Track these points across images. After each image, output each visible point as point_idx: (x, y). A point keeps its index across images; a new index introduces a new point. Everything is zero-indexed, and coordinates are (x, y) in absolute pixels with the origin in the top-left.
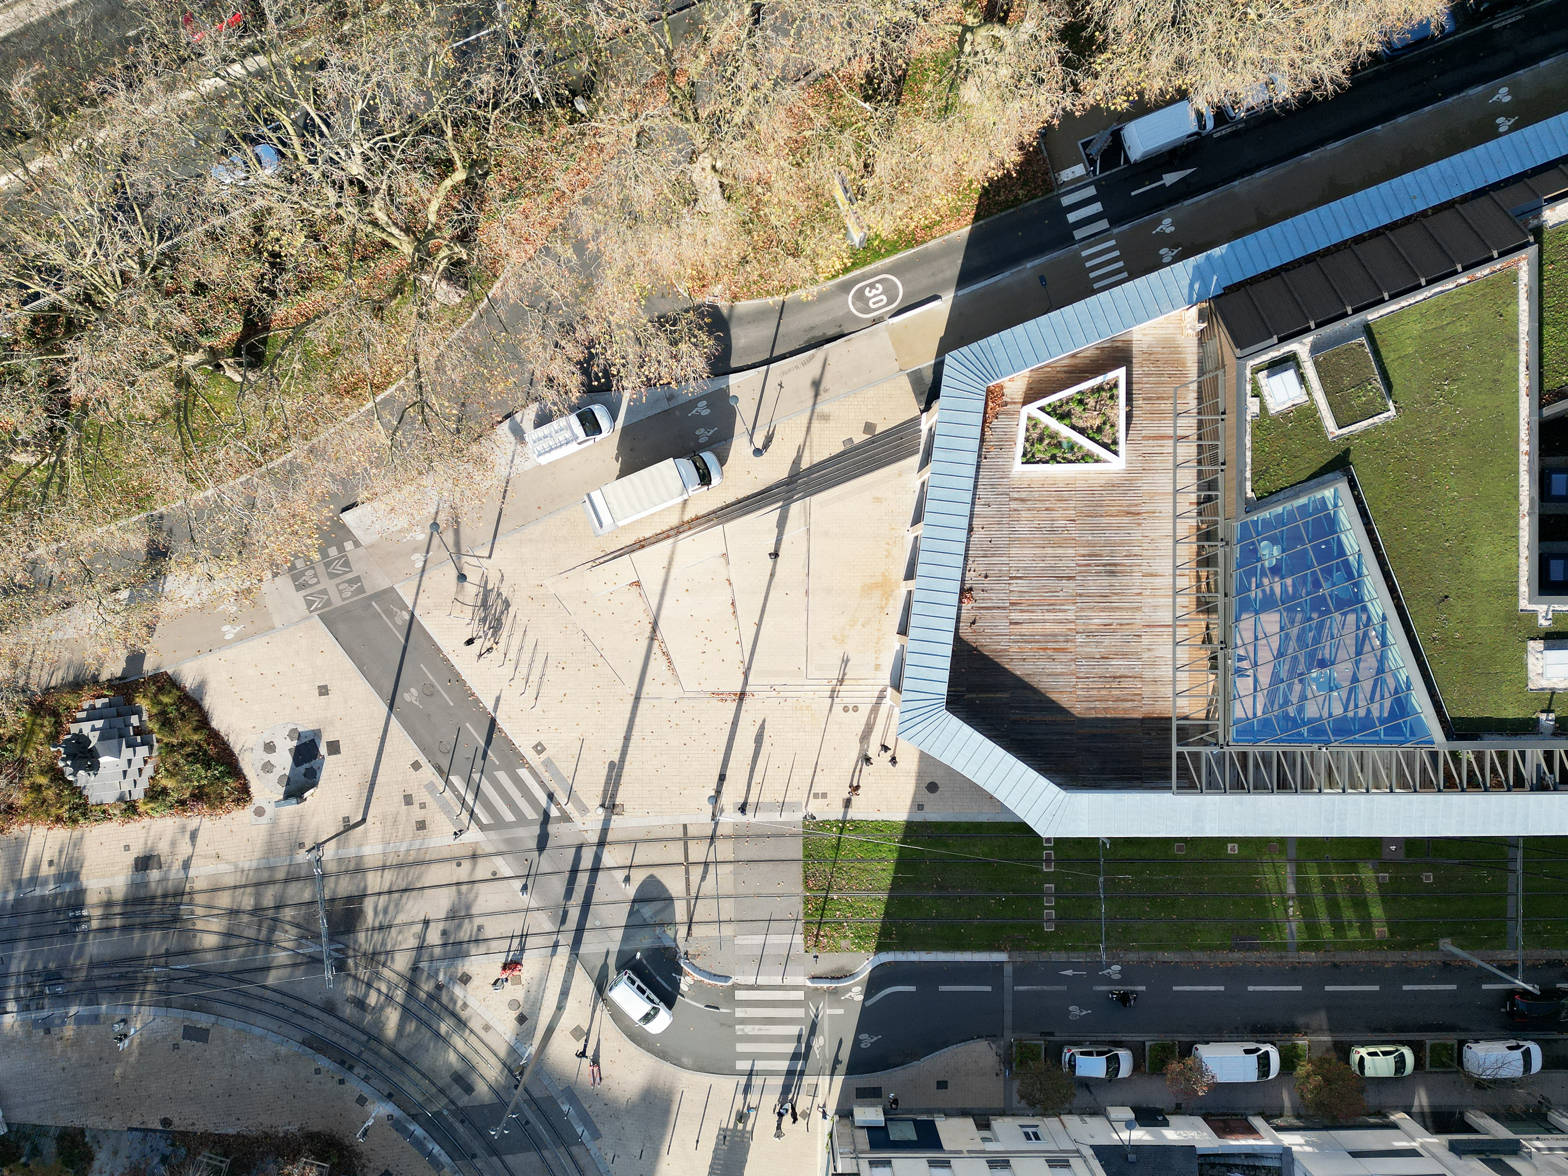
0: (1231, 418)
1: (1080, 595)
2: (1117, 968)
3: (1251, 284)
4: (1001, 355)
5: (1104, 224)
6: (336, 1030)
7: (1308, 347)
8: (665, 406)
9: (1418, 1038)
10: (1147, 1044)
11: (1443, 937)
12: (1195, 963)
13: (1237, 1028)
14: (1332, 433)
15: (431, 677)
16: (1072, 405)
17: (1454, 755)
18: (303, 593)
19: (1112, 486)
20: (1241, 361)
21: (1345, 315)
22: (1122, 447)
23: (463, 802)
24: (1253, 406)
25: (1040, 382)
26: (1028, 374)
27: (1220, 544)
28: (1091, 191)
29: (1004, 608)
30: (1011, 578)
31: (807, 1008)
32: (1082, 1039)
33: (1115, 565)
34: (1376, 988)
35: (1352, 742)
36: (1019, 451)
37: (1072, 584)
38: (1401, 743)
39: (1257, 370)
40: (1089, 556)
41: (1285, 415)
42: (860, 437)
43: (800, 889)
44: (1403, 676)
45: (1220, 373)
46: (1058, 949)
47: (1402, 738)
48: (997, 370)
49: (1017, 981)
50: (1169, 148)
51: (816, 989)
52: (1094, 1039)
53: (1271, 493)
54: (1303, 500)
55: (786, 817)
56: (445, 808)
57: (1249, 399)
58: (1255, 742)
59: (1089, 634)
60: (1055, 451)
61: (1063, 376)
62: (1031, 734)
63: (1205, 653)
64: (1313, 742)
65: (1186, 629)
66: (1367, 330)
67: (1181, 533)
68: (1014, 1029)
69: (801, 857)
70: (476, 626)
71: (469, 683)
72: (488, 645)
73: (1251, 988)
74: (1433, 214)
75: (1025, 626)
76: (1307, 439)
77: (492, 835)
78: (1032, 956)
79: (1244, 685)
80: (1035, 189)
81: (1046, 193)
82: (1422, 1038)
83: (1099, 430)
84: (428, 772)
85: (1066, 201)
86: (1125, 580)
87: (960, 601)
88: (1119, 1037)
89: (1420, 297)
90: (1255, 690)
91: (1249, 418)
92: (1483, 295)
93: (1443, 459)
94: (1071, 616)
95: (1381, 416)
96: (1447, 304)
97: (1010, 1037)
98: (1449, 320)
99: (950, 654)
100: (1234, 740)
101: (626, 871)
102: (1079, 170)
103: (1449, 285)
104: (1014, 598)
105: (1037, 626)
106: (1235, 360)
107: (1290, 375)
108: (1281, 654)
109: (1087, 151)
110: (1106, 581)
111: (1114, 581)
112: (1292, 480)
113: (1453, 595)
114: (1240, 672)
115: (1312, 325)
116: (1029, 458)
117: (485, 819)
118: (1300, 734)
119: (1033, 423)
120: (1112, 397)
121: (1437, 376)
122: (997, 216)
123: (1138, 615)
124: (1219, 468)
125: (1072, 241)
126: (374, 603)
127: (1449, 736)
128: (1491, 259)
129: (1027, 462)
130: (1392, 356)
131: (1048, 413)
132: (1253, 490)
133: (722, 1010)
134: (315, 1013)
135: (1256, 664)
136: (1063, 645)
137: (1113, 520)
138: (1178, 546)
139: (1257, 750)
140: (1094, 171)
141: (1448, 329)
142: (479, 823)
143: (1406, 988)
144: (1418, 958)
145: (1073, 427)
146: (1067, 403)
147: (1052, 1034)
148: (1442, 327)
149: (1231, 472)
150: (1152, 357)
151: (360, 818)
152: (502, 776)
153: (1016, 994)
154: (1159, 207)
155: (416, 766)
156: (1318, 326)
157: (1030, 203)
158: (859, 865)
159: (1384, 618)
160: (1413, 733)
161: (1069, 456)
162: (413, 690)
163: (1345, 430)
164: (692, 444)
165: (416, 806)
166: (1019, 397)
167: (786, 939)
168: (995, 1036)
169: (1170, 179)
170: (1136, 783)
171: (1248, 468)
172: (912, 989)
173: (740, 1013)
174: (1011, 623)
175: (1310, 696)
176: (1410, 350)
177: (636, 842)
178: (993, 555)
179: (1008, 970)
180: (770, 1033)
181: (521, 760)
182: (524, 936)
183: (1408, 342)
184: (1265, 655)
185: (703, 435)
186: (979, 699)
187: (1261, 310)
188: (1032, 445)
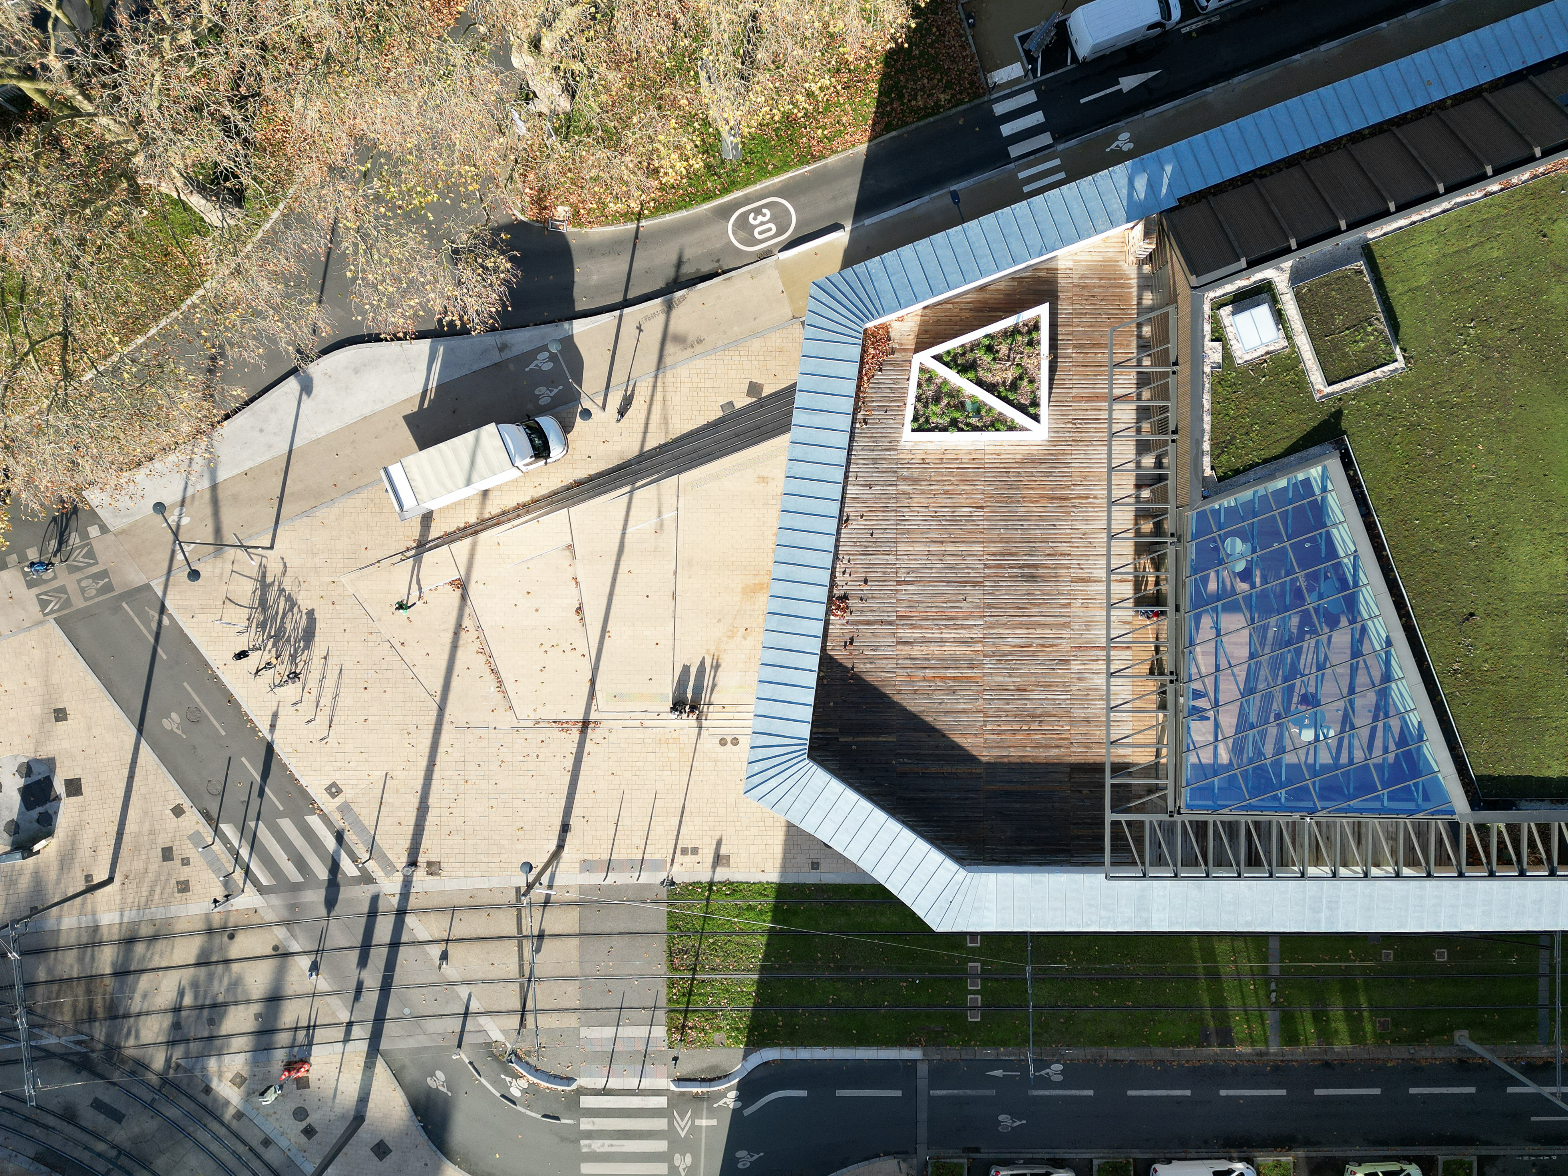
0: (1184, 369)
1: (989, 606)
2: (1058, 1067)
3: (1214, 195)
4: (883, 284)
5: (1046, 139)
6: (77, 1142)
7: (1287, 275)
8: (496, 357)
9: (1428, 1153)
10: (1096, 1162)
11: (1459, 1028)
12: (1155, 1062)
13: (1206, 1142)
14: (1319, 391)
15: (197, 699)
16: (979, 353)
17: (1483, 829)
18: (35, 591)
19: (1030, 461)
20: (1197, 292)
21: (1337, 232)
22: (1044, 410)
23: (237, 857)
24: (1213, 353)
25: (938, 321)
26: (919, 313)
27: (1169, 540)
28: (1031, 97)
29: (890, 623)
30: (899, 583)
31: (671, 1118)
32: (1014, 1156)
33: (1035, 566)
34: (1377, 1091)
35: (1346, 810)
36: (909, 413)
37: (978, 592)
38: (1410, 813)
39: (1218, 305)
40: (1001, 554)
41: (1255, 365)
42: (742, 401)
43: (662, 968)
44: (1413, 719)
45: (1170, 309)
46: (985, 1044)
47: (1411, 806)
48: (878, 306)
49: (934, 1083)
50: (1127, 42)
51: (683, 1094)
52: (1030, 1156)
53: (1237, 472)
54: (1282, 483)
55: (646, 878)
56: (213, 863)
57: (1208, 344)
58: (1215, 809)
59: (1000, 657)
60: (957, 415)
61: (968, 314)
62: (923, 791)
63: (1152, 685)
64: (1292, 810)
65: (1128, 652)
66: (1367, 251)
67: (1116, 527)
68: (930, 1145)
69: (665, 929)
70: (252, 634)
71: (245, 707)
72: (267, 657)
73: (1223, 1093)
74: (1453, 105)
75: (917, 647)
76: (1287, 399)
77: (275, 900)
78: (952, 1053)
79: (1201, 732)
80: (961, 93)
81: (975, 98)
82: (1434, 1153)
83: (1014, 386)
84: (193, 820)
85: (1000, 109)
86: (1050, 587)
87: (828, 612)
88: (1061, 1154)
89: (1436, 210)
90: (1216, 740)
91: (1207, 370)
92: (1521, 208)
93: (1468, 428)
94: (977, 633)
95: (1385, 369)
96: (1473, 218)
97: (924, 1154)
98: (1475, 240)
99: (814, 684)
100: (1188, 807)
101: (443, 946)
102: (1014, 71)
103: (1475, 193)
104: (902, 610)
105: (933, 647)
106: (1189, 291)
107: (1263, 312)
108: (1249, 691)
109: (1026, 46)
110: (1023, 588)
111: (1036, 589)
112: (1266, 454)
113: (1480, 612)
114: (1197, 713)
115: (1293, 244)
116: (922, 425)
117: (264, 880)
118: (1276, 798)
119: (927, 376)
120: (1031, 343)
121: (1461, 316)
122: (913, 126)
123: (1065, 633)
124: (1169, 438)
125: (1006, 159)
126: (124, 605)
127: (1475, 804)
128: (1532, 159)
129: (919, 429)
130: (1400, 288)
131: (947, 364)
132: (1212, 468)
133: (563, 1121)
134: (51, 1121)
135: (1216, 704)
136: (966, 672)
137: (1032, 507)
138: (1114, 543)
139: (1218, 819)
140: (1034, 71)
141: (1474, 253)
142: (256, 883)
143: (1413, 1091)
144: (1428, 1054)
145: (980, 383)
146: (972, 350)
147: (977, 1150)
148: (1466, 251)
149: (1184, 441)
150: (1085, 292)
151: (105, 876)
152: (287, 825)
153: (932, 1100)
154: (1115, 118)
155: (178, 811)
156: (1301, 246)
157: (954, 110)
158: (737, 939)
159: (1389, 643)
160: (1426, 798)
161: (974, 421)
162: (174, 715)
163: (1336, 388)
164: (530, 406)
165: (178, 862)
166: (910, 341)
167: (643, 1031)
168: (906, 1153)
169: (1128, 83)
170: (1062, 857)
171: (1207, 437)
172: (803, 1093)
173: (586, 1124)
174: (899, 643)
175: (1289, 747)
176: (1424, 280)
177: (454, 909)
178: (876, 553)
179: (923, 1070)
180: (624, 1150)
181: (310, 803)
182: (311, 1028)
183: (1421, 269)
184: (1230, 689)
185: (545, 394)
186: (856, 743)
187: (1226, 226)
188: (926, 406)
